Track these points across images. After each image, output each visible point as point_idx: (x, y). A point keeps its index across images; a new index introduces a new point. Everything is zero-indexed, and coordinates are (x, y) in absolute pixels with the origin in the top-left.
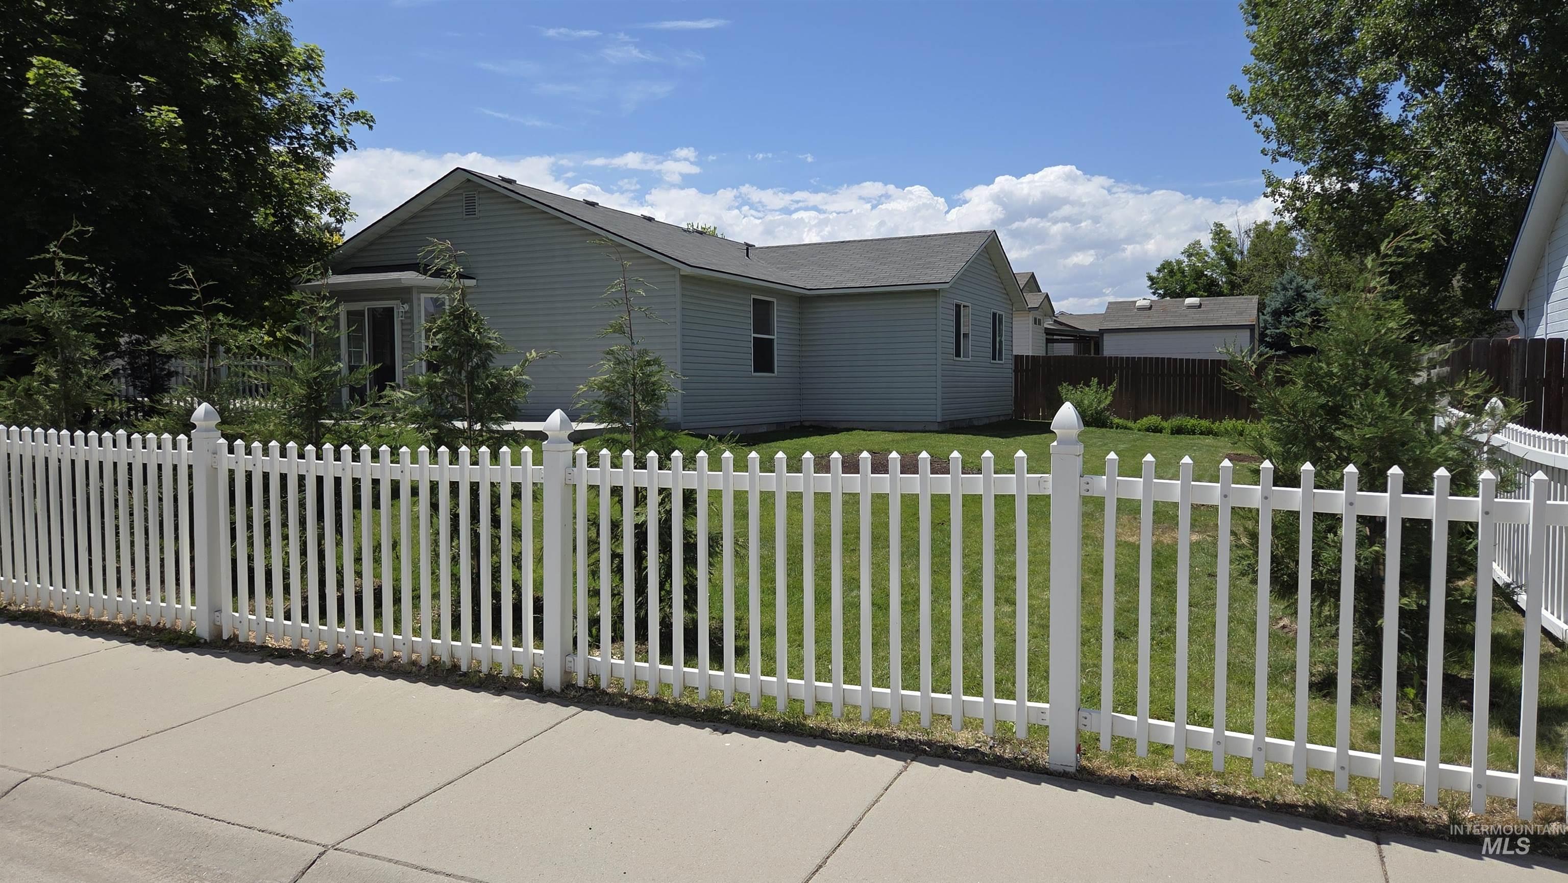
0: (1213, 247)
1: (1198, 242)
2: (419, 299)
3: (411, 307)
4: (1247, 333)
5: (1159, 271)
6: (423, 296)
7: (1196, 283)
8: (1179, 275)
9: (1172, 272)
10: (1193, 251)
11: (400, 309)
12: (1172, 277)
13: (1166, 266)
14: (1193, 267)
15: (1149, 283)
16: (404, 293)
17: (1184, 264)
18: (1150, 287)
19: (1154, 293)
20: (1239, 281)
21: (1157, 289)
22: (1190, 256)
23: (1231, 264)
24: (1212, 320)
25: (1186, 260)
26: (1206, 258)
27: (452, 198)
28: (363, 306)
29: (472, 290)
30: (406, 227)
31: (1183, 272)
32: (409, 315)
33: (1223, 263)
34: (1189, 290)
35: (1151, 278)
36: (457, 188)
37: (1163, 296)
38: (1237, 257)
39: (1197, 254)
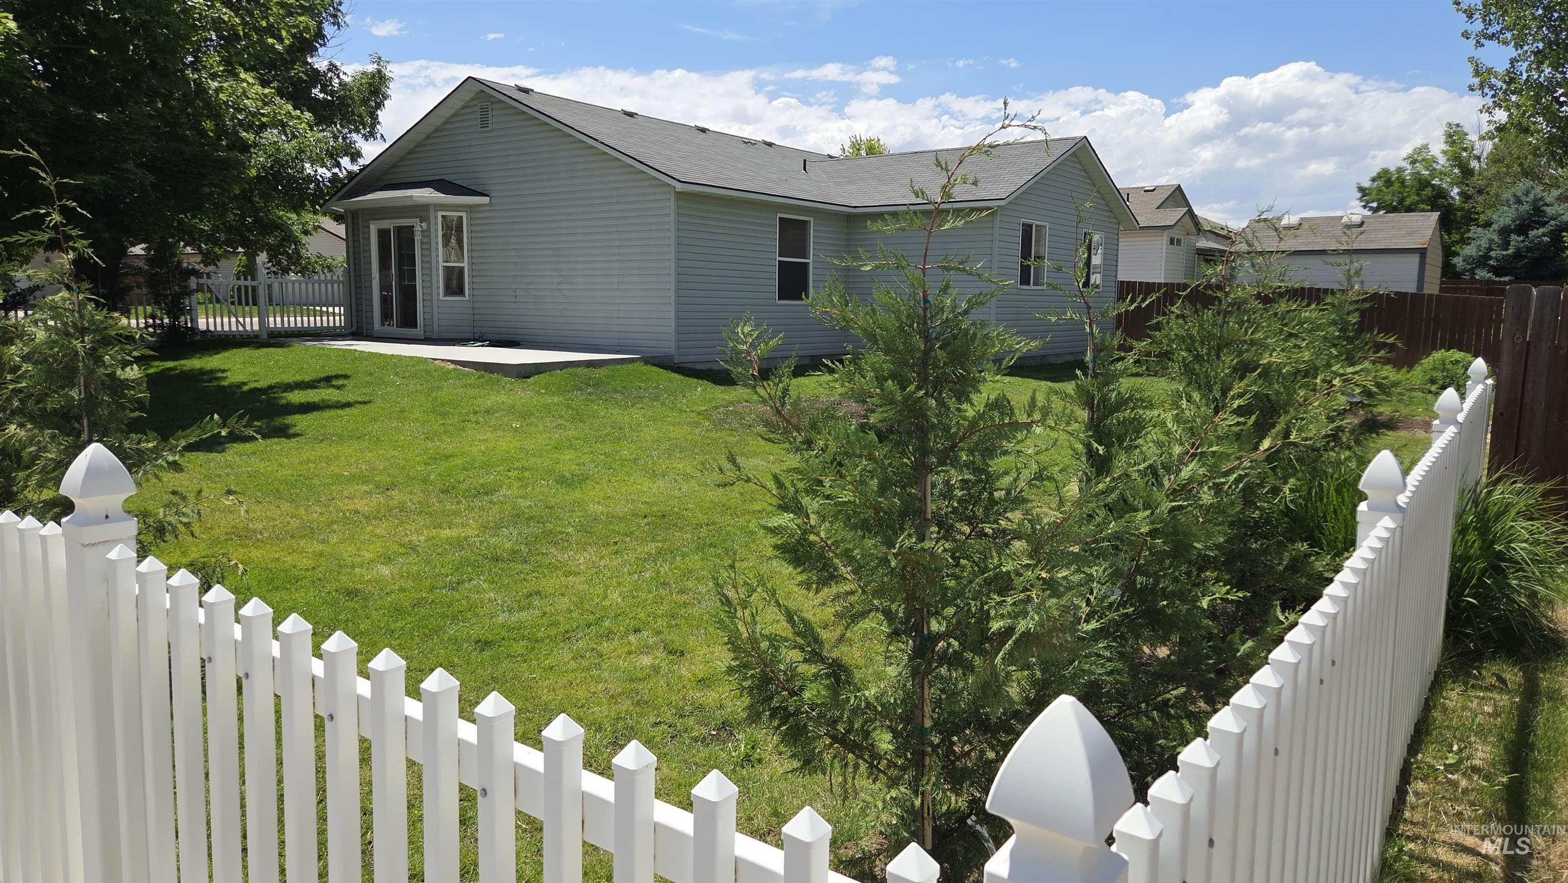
0: (1444, 152)
1: (1425, 147)
2: (436, 217)
3: (429, 226)
4: (1415, 259)
5: (1373, 180)
6: (440, 214)
7: (1418, 195)
8: (1397, 185)
9: (1389, 183)
10: (1418, 157)
11: (419, 228)
12: (1387, 187)
13: (1384, 177)
14: (1417, 175)
15: (1359, 195)
16: (422, 211)
17: (1407, 172)
18: (1361, 199)
19: (1364, 207)
20: (1471, 191)
21: (1368, 202)
22: (1414, 162)
23: (1467, 172)
24: (1373, 242)
25: (1409, 167)
26: (1434, 165)
27: (469, 110)
28: (389, 224)
29: (486, 208)
30: (431, 141)
31: (1402, 182)
32: (426, 233)
33: (1456, 171)
34: (1408, 202)
35: (1361, 189)
36: (473, 99)
37: (1375, 210)
38: (1474, 164)
39: (1423, 160)
